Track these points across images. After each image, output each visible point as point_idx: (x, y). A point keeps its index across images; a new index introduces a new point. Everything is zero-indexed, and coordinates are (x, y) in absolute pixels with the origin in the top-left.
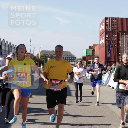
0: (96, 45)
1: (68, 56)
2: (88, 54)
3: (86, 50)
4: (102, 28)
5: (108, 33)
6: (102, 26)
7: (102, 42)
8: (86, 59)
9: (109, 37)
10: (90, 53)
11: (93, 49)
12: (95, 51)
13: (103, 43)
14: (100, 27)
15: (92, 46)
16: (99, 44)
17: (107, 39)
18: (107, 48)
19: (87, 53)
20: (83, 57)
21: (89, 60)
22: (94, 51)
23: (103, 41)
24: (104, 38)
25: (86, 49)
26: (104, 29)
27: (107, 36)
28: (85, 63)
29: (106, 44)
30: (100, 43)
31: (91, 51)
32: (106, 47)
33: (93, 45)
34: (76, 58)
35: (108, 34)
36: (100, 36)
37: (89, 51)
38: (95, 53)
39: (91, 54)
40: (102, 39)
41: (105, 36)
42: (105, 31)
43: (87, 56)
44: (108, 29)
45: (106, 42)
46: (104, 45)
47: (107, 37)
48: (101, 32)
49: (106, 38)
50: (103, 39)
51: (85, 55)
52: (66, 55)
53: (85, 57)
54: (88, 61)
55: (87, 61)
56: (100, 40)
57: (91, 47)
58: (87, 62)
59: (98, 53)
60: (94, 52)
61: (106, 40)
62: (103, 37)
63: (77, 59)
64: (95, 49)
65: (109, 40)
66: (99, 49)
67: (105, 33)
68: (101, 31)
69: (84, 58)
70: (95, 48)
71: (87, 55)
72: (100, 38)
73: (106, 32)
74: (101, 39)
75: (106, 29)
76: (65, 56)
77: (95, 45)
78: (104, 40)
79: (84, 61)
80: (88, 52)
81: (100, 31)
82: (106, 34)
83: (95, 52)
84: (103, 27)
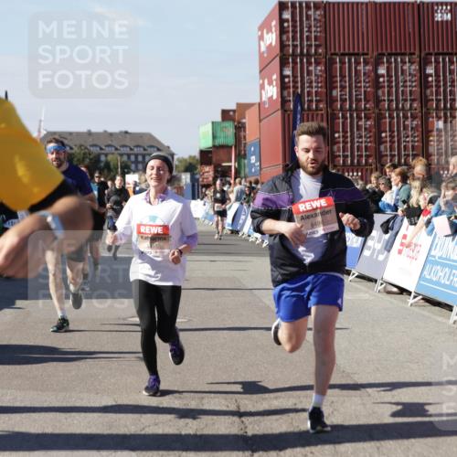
0: (249, 106)
1: (145, 150)
2: (220, 141)
3: (210, 125)
4: (268, 43)
5: (290, 60)
6: (267, 33)
7: (269, 95)
8: (214, 160)
9: (295, 76)
10: (228, 136)
11: (239, 123)
12: (245, 128)
13: (272, 96)
14: (261, 38)
15: (234, 111)
16: (258, 101)
17: (289, 82)
18: (289, 115)
19: (214, 137)
20: (204, 153)
21: (224, 164)
22: (240, 128)
23: (272, 91)
24: (276, 80)
25: (213, 123)
26: (274, 44)
27: (288, 72)
28: (211, 173)
29: (284, 101)
30: (264, 99)
31: (229, 129)
32: (286, 111)
33: (238, 105)
34: (176, 157)
35: (291, 65)
36: (261, 71)
37: (223, 129)
38: (245, 137)
39: (231, 141)
40: (270, 83)
41: (281, 71)
42: (278, 51)
43: (214, 146)
44: (289, 45)
45: (285, 93)
46: (279, 107)
47: (288, 76)
48: (265, 55)
49: (282, 77)
50: (274, 83)
51: (207, 143)
52: (137, 146)
53: (210, 152)
54: (220, 165)
55: (215, 167)
56: (262, 87)
57: (231, 113)
58: (216, 171)
59: (258, 136)
60: (242, 134)
61: (283, 86)
62: (274, 77)
63: (178, 159)
64: (244, 121)
65: (293, 87)
66: (260, 121)
67: (278, 58)
68: (263, 53)
69: (206, 156)
70: (245, 118)
71: (217, 144)
72: (262, 77)
73: (285, 55)
74: (266, 81)
75: (283, 46)
76: (136, 150)
77: (243, 107)
78: (275, 88)
79: (207, 169)
80: (218, 134)
81: (261, 55)
82: (283, 64)
83: (245, 131)
84: (272, 38)
